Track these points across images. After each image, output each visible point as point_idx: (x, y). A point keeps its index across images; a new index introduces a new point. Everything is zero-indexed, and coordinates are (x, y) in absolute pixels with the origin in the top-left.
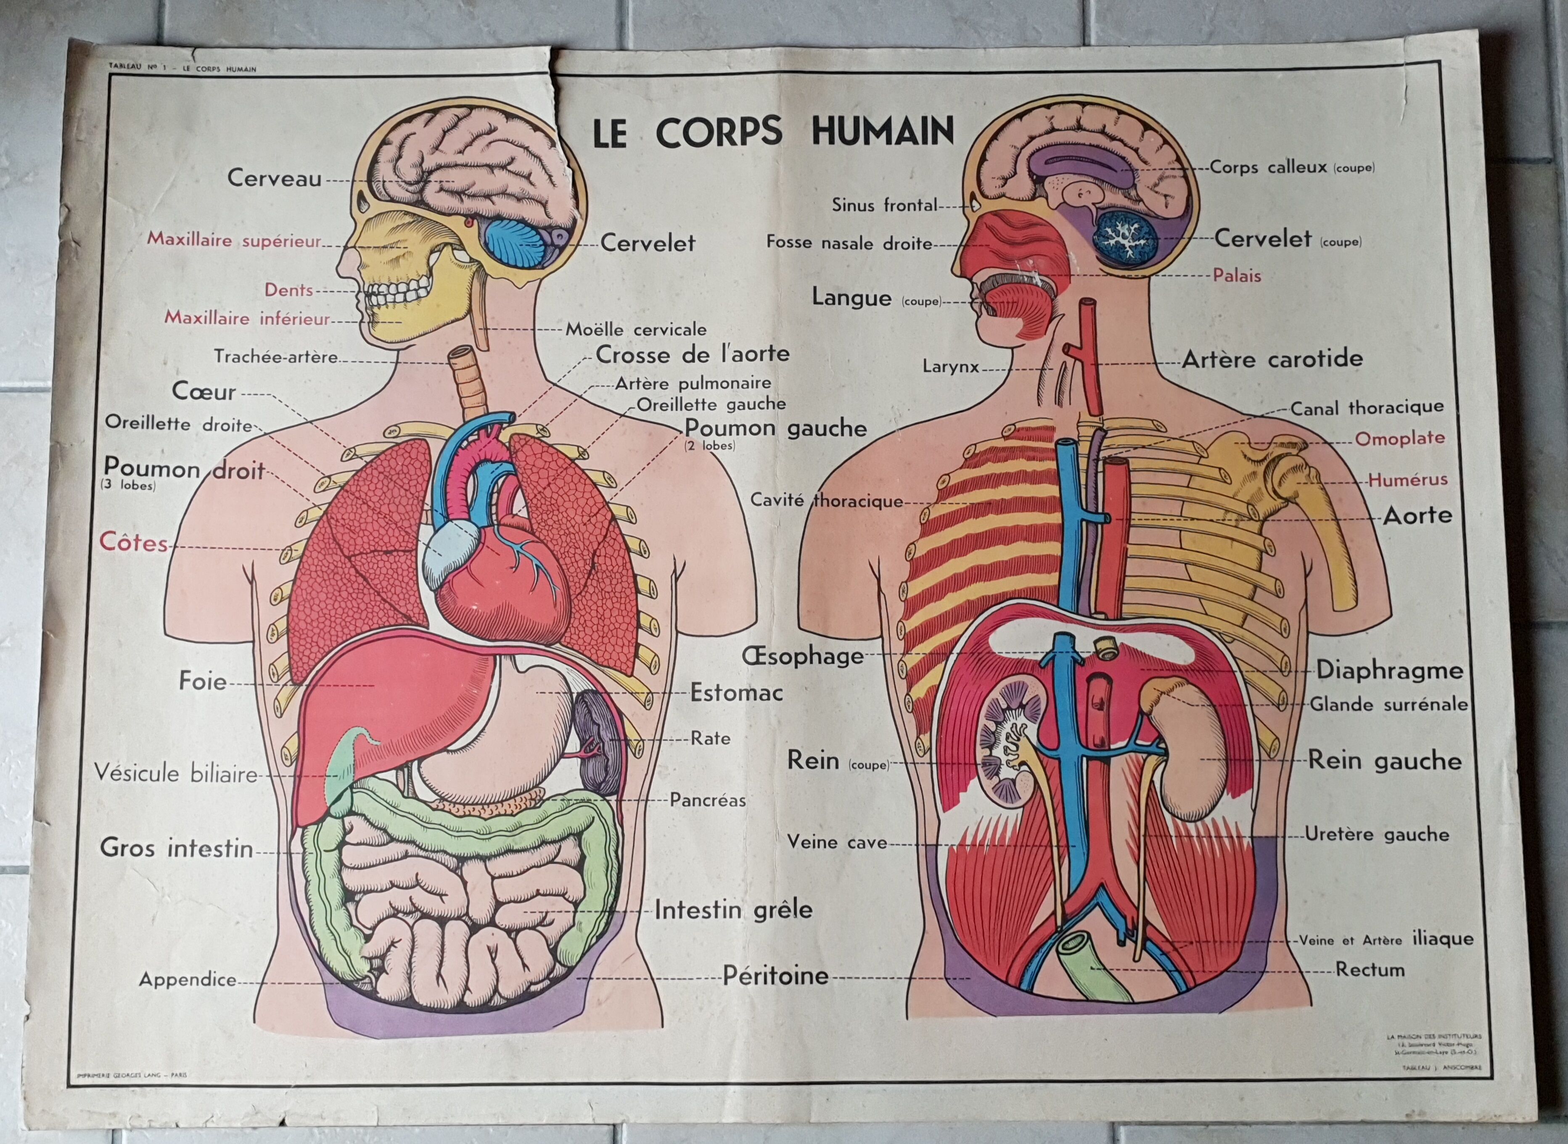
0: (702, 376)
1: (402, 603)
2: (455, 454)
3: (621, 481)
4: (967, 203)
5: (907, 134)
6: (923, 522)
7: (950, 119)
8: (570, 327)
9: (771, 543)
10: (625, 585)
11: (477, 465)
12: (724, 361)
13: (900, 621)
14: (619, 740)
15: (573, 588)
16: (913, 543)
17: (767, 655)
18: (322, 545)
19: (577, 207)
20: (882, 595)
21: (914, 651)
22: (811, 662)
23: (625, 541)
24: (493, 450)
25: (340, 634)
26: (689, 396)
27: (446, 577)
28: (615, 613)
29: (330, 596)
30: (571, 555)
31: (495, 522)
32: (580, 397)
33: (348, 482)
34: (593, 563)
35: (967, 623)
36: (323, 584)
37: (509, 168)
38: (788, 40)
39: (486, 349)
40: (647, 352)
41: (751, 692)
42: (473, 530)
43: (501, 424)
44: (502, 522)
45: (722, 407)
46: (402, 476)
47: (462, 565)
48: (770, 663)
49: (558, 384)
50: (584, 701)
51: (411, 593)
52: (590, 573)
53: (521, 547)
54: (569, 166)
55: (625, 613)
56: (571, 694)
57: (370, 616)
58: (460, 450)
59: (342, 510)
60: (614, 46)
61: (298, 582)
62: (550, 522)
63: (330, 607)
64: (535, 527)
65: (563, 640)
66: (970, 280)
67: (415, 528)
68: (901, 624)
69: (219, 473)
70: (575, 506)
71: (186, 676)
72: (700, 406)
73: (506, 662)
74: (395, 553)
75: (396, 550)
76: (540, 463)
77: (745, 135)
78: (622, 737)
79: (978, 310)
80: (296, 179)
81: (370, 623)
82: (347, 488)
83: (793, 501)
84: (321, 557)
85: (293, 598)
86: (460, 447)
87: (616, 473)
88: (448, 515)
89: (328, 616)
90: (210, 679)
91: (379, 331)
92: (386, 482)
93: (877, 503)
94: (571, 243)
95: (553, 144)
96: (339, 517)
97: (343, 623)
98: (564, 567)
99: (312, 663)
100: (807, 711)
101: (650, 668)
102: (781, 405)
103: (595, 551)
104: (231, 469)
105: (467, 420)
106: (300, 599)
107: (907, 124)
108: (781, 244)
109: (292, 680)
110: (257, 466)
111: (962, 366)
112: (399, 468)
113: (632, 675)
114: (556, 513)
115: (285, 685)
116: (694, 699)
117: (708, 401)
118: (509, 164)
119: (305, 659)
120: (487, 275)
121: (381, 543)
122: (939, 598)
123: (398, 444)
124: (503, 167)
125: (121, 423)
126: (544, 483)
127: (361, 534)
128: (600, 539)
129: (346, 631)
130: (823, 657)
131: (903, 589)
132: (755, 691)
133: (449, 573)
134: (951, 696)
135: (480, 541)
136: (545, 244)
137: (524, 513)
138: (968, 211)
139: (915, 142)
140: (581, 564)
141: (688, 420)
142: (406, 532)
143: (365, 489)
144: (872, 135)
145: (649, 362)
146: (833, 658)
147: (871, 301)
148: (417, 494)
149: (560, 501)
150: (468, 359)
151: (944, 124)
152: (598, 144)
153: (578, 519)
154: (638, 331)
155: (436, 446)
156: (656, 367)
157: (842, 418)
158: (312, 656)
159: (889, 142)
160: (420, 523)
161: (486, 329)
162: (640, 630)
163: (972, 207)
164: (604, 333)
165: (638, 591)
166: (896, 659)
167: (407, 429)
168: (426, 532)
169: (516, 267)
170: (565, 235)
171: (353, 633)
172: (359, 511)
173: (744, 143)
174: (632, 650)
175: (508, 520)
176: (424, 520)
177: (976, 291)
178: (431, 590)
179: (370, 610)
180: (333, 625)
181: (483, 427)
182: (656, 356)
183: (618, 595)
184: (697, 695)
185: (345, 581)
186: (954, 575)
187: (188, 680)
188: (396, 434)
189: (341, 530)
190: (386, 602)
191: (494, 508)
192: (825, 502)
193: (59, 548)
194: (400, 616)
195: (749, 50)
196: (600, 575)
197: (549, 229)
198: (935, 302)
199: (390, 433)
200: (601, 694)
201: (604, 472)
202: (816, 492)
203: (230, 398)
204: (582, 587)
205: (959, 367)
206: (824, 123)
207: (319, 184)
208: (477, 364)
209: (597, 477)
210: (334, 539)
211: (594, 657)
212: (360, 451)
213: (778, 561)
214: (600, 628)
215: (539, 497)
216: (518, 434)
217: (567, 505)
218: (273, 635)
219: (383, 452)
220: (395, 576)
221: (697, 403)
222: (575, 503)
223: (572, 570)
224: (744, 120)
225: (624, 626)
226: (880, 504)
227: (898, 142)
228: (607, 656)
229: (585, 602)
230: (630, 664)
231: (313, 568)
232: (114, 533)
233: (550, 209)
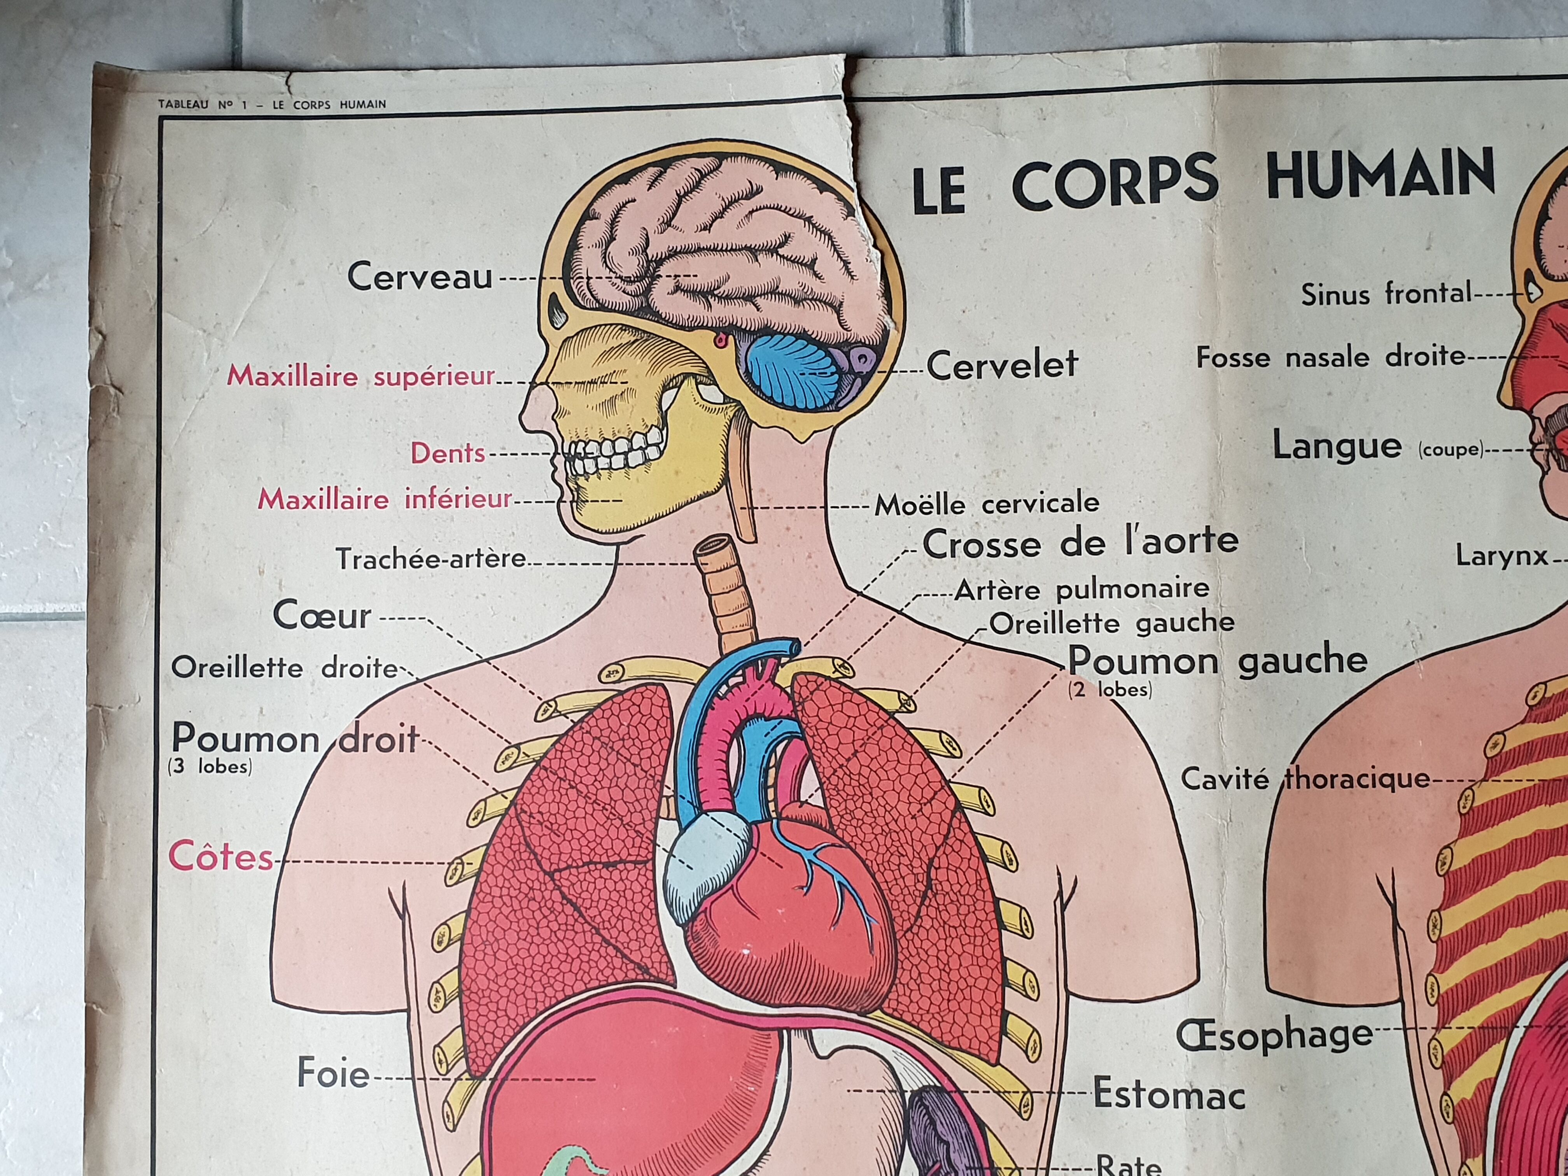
0: (1094, 577)
1: (634, 945)
2: (709, 706)
3: (969, 747)
4: (1520, 288)
5: (1419, 179)
6: (1464, 811)
7: (1488, 152)
8: (880, 501)
9: (1218, 849)
10: (981, 915)
11: (743, 724)
12: (1129, 552)
13: (1430, 974)
14: (981, 1168)
15: (899, 920)
16: (1448, 846)
17: (1218, 1034)
18: (509, 854)
19: (890, 312)
20: (1399, 931)
21: (1455, 1023)
22: (1289, 1045)
23: (978, 844)
24: (766, 699)
25: (541, 997)
26: (1073, 609)
27: (700, 904)
28: (966, 960)
29: (523, 935)
30: (893, 867)
31: (774, 815)
32: (900, 612)
33: (546, 754)
34: (929, 879)
35: (1541, 977)
36: (512, 917)
37: (781, 251)
38: (1221, 30)
39: (753, 539)
40: (1003, 540)
41: (1193, 1095)
42: (739, 827)
43: (778, 657)
44: (784, 816)
45: (1128, 628)
46: (628, 743)
47: (725, 884)
48: (1222, 1048)
49: (865, 593)
50: (923, 1104)
51: (648, 929)
52: (924, 896)
53: (815, 855)
54: (875, 246)
55: (982, 961)
56: (902, 1093)
57: (585, 967)
58: (716, 699)
59: (539, 799)
60: (943, 50)
61: (474, 914)
62: (859, 814)
63: (524, 954)
64: (836, 821)
65: (886, 1004)
66: (1530, 413)
67: (650, 825)
68: (1431, 979)
69: (349, 743)
70: (898, 787)
71: (307, 1065)
72: (1092, 625)
73: (799, 1041)
74: (621, 866)
75: (622, 861)
76: (840, 720)
77: (1157, 187)
78: (986, 1164)
79: (1543, 462)
80: (453, 277)
81: (586, 978)
82: (545, 763)
83: (1251, 781)
84: (508, 874)
85: (467, 940)
86: (716, 694)
87: (960, 734)
88: (700, 804)
89: (521, 969)
90: (344, 1070)
91: (589, 514)
92: (604, 753)
93: (1387, 780)
94: (879, 369)
95: (851, 212)
96: (534, 808)
97: (545, 980)
98: (884, 886)
99: (498, 1043)
100: (1284, 1124)
101: (1026, 1052)
102: (1226, 624)
103: (931, 860)
104: (366, 737)
105: (724, 652)
106: (478, 941)
107: (1418, 162)
108: (1220, 361)
109: (468, 1070)
110: (406, 730)
111: (1519, 553)
112: (623, 730)
113: (997, 1063)
114: (868, 798)
115: (459, 1078)
116: (1099, 1103)
117: (1104, 618)
118: (782, 245)
119: (488, 1038)
120: (751, 422)
121: (599, 850)
122: (1495, 935)
123: (621, 693)
124: (773, 250)
125: (197, 669)
126: (847, 751)
127: (568, 836)
128: (939, 840)
129: (550, 992)
130: (1308, 1036)
131: (1434, 921)
132: (1199, 1093)
133: (705, 897)
134: (1516, 1097)
135: (750, 845)
136: (839, 371)
137: (818, 800)
138: (1522, 300)
139: (1434, 191)
140: (910, 880)
141: (1073, 647)
142: (636, 832)
143: (572, 764)
144: (1362, 180)
145: (1006, 555)
146: (1323, 1037)
147: (1369, 450)
148: (652, 772)
149: (874, 779)
150: (725, 556)
151: (1479, 161)
152: (921, 208)
153: (903, 808)
154: (989, 507)
155: (679, 695)
156: (1019, 563)
157: (1327, 643)
158: (499, 1033)
159: (1390, 191)
160: (658, 817)
161: (752, 508)
162: (1007, 989)
163: (1529, 294)
164: (935, 510)
165: (1001, 926)
166: (1425, 1036)
167: (634, 669)
168: (667, 831)
169: (795, 408)
170: (871, 355)
171: (560, 996)
172: (565, 800)
173: (1155, 199)
174: (997, 1021)
175: (792, 810)
176: (663, 813)
177: (1539, 431)
178: (678, 924)
179: (585, 958)
180: (529, 982)
181: (751, 663)
182: (1018, 545)
183: (969, 931)
184: (1104, 1097)
185: (546, 912)
186: (1517, 898)
187: (311, 1072)
188: (618, 676)
189: (537, 829)
190: (609, 944)
191: (771, 792)
192: (1303, 780)
193: (106, 873)
194: (631, 966)
195: (1162, 48)
196: (940, 898)
197: (846, 346)
198: (1473, 451)
199: (608, 676)
200: (949, 1093)
201: (940, 732)
202: (1288, 765)
203: (363, 626)
204: (912, 919)
205: (1515, 555)
206: (1285, 163)
207: (488, 285)
208: (738, 564)
209: (930, 741)
210: (528, 845)
211: (936, 1033)
212: (564, 705)
213: (1229, 879)
214: (944, 986)
215: (840, 773)
216: (805, 673)
217: (884, 785)
218: (437, 1000)
219: (599, 706)
220: (622, 901)
221: (1087, 620)
222: (897, 782)
223: (896, 890)
224: (1155, 162)
225: (981, 983)
226: (1391, 781)
227: (1405, 192)
228: (957, 1031)
229: (918, 943)
230: (995, 1046)
231: (496, 892)
232: (191, 843)
233: (847, 314)
